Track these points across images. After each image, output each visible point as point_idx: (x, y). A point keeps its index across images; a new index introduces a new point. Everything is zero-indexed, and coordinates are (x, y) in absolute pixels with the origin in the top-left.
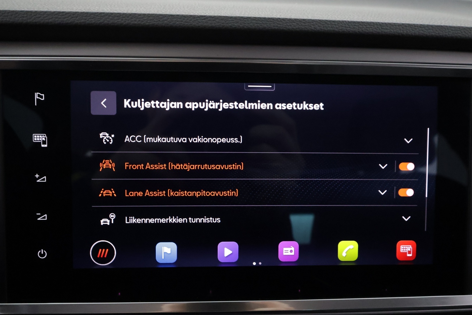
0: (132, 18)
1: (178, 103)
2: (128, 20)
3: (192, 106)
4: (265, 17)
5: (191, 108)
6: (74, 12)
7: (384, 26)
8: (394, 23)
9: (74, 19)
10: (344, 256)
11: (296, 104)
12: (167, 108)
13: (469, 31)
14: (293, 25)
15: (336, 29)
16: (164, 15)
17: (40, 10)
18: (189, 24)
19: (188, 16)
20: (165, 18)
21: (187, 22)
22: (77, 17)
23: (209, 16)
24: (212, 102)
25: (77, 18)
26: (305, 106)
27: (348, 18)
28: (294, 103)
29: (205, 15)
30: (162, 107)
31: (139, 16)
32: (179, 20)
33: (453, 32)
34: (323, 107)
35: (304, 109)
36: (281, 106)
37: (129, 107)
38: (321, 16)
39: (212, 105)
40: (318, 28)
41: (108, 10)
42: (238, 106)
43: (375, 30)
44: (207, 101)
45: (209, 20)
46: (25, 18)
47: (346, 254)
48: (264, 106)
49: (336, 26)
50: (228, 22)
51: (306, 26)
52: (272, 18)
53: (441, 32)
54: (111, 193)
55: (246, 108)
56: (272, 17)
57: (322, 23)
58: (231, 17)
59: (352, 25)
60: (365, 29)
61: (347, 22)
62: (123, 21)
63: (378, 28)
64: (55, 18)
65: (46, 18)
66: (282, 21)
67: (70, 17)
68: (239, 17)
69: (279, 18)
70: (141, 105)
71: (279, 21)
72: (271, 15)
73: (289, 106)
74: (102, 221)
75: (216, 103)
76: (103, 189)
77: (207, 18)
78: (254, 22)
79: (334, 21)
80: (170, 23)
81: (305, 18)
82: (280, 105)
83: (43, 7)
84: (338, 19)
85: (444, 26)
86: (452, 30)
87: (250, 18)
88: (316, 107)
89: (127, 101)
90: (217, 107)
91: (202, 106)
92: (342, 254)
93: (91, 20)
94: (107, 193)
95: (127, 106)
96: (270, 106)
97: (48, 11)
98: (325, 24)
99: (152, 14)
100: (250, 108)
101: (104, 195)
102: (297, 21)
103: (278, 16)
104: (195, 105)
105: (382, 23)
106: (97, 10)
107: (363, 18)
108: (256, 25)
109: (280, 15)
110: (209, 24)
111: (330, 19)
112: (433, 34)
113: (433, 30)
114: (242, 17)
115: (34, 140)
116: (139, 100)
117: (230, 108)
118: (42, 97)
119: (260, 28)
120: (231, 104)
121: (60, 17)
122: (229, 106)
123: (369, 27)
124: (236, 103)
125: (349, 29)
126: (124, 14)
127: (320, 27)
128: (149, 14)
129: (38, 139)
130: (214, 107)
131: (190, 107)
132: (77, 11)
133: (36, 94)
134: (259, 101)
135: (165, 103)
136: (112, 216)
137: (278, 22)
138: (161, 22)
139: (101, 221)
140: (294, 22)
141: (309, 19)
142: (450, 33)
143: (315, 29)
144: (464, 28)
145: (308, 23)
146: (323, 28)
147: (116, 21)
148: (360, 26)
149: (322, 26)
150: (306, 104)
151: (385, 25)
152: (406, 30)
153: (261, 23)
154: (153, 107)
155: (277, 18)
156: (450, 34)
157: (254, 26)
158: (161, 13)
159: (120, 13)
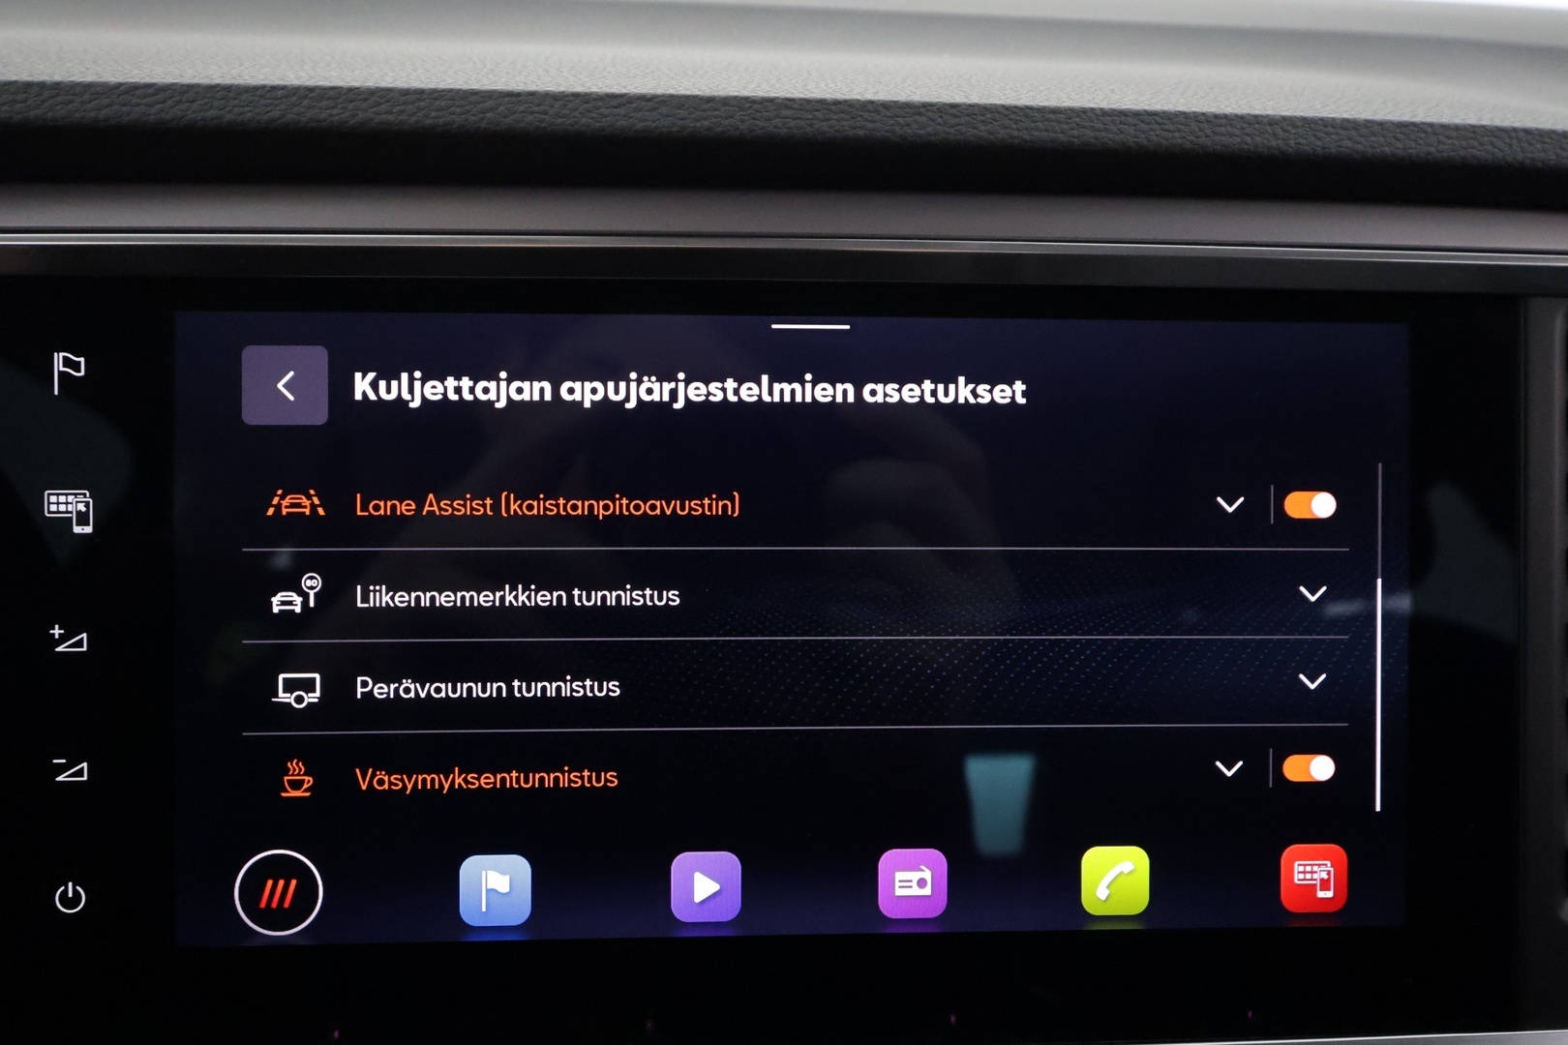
0: (378, 104)
1: (535, 383)
2: (366, 110)
3: (584, 393)
4: (823, 97)
5: (580, 399)
6: (183, 85)
7: (1221, 126)
8: (1256, 117)
9: (183, 106)
10: (1103, 897)
11: (933, 386)
12: (498, 400)
13: (1507, 140)
14: (916, 121)
15: (1062, 135)
16: (486, 92)
17: (71, 79)
18: (569, 121)
19: (568, 96)
20: (489, 104)
21: (561, 117)
22: (192, 102)
23: (635, 95)
24: (649, 381)
25: (195, 105)
26: (962, 391)
27: (1102, 101)
28: (925, 381)
29: (624, 91)
30: (482, 397)
31: (403, 96)
32: (536, 109)
33: (1453, 144)
34: (1024, 394)
35: (961, 401)
36: (881, 393)
37: (372, 397)
38: (1013, 94)
39: (650, 391)
40: (1002, 134)
41: (298, 78)
42: (736, 392)
43: (1192, 138)
44: (633, 375)
45: (638, 110)
46: (18, 106)
47: (1107, 892)
48: (824, 393)
49: (1061, 125)
50: (698, 113)
51: (960, 127)
52: (846, 101)
53: (1413, 145)
54: (306, 503)
55: (766, 398)
56: (847, 97)
57: (1013, 116)
58: (710, 100)
59: (1113, 122)
60: (1157, 136)
61: (1098, 112)
62: (347, 114)
63: (1200, 130)
64: (119, 104)
65: (89, 106)
66: (882, 109)
67: (170, 102)
68: (735, 97)
69: (872, 102)
70: (411, 391)
71: (870, 112)
72: (845, 91)
73: (910, 393)
74: (275, 600)
75: (665, 384)
76: (280, 492)
77: (628, 102)
78: (788, 113)
79: (1055, 111)
80: (507, 120)
81: (959, 99)
82: (879, 387)
83: (82, 70)
84: (1067, 103)
85: (1423, 123)
86: (1449, 138)
87: (771, 100)
88: (1002, 394)
89: (364, 377)
90: (666, 398)
91: (617, 392)
92: (1095, 893)
93: (241, 109)
94: (292, 505)
95: (364, 394)
96: (845, 392)
97: (98, 83)
98: (1022, 119)
99: (443, 90)
100: (777, 399)
101: (284, 511)
102: (928, 111)
103: (869, 96)
104: (594, 391)
105: (1216, 116)
106: (262, 77)
107: (1154, 101)
108: (792, 123)
109: (877, 93)
110: (640, 122)
111: (1041, 104)
112: (1387, 149)
113: (1383, 136)
114: (746, 99)
115: (49, 512)
116: (405, 376)
117: (711, 398)
118: (76, 366)
119: (806, 133)
120: (714, 386)
121: (135, 101)
122: (708, 391)
123: (1171, 127)
124: (731, 384)
125: (1104, 134)
126: (351, 90)
127: (1007, 131)
128: (435, 91)
129: (62, 508)
130: (656, 397)
131: (577, 397)
132: (195, 81)
133: (58, 358)
134: (808, 377)
135: (492, 385)
136: (309, 583)
137: (866, 115)
138: (473, 115)
139: (273, 599)
140: (920, 114)
141: (970, 102)
142: (1441, 147)
143: (992, 137)
144: (1488, 130)
145: (967, 118)
146: (1016, 133)
147: (323, 115)
148: (1143, 125)
149: (1014, 126)
150: (966, 386)
151: (1223, 121)
152: (1295, 139)
153: (810, 116)
154: (453, 397)
155: (863, 99)
156: (1447, 150)
157: (788, 128)
158: (475, 86)
159: (341, 87)
